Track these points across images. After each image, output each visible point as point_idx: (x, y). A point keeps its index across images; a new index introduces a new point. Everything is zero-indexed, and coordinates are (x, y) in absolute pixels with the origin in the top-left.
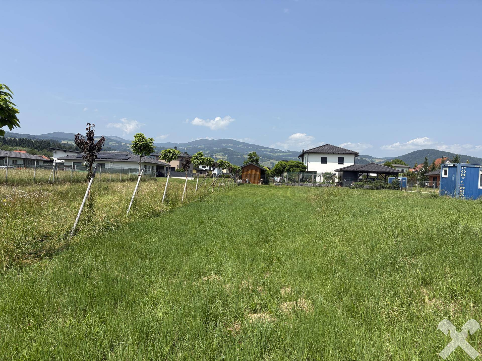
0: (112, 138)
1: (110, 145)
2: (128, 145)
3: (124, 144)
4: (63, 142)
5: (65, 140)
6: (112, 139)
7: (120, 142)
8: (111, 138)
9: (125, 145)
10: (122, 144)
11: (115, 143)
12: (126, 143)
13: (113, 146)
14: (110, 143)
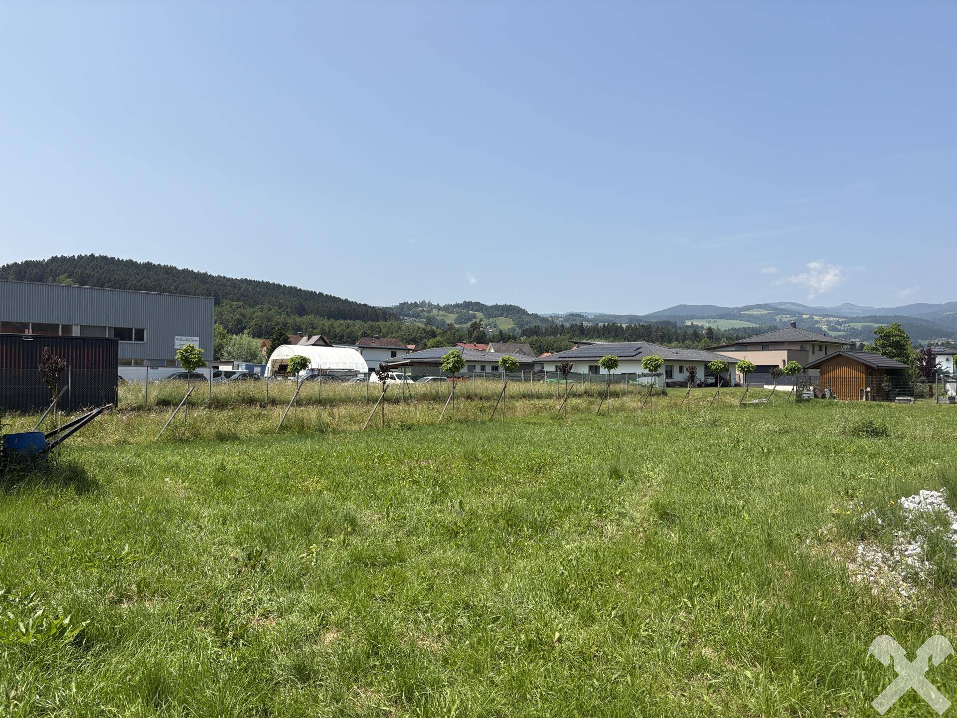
0: (782, 307)
1: (778, 320)
2: (816, 318)
3: (808, 316)
4: (688, 323)
5: (690, 318)
6: (782, 309)
7: (799, 313)
8: (779, 307)
9: (811, 318)
10: (804, 316)
11: (789, 316)
12: (812, 315)
13: (785, 322)
14: (778, 318)
